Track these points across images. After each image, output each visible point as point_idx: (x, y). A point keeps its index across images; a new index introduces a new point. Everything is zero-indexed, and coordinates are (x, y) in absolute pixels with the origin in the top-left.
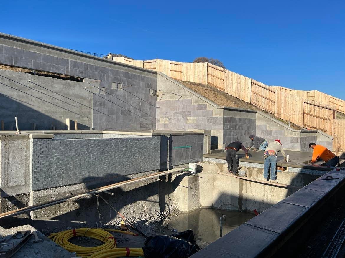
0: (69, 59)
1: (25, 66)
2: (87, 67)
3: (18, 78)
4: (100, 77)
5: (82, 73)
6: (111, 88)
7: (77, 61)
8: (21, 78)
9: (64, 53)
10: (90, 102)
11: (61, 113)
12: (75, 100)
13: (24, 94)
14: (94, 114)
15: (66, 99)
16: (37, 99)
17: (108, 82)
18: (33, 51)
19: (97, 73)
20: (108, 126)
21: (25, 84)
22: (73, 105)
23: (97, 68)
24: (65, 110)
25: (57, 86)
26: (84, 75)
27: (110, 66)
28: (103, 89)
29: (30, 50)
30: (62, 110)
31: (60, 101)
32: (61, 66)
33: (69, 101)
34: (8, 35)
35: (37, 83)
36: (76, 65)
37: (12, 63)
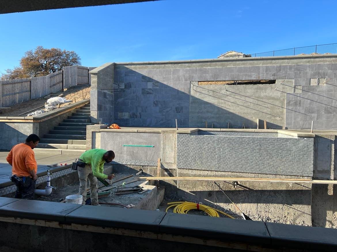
0: (261, 65)
1: (224, 80)
2: (279, 69)
3: (218, 89)
4: (295, 75)
5: (274, 75)
6: (310, 84)
7: (269, 65)
8: (221, 89)
9: (255, 62)
10: (282, 102)
11: (253, 114)
12: (267, 101)
13: (223, 101)
14: (287, 114)
15: (257, 101)
16: (232, 104)
17: (306, 79)
18: (230, 67)
19: (292, 73)
20: (304, 126)
21: (223, 93)
22: (264, 106)
23: (291, 68)
24: (256, 111)
25: (249, 91)
26: (275, 77)
27: (309, 62)
28: (299, 87)
29: (228, 67)
30: (254, 111)
31: (252, 104)
32: (253, 73)
33: (260, 103)
34: (212, 59)
35: (233, 91)
36: (267, 69)
37: (215, 79)
